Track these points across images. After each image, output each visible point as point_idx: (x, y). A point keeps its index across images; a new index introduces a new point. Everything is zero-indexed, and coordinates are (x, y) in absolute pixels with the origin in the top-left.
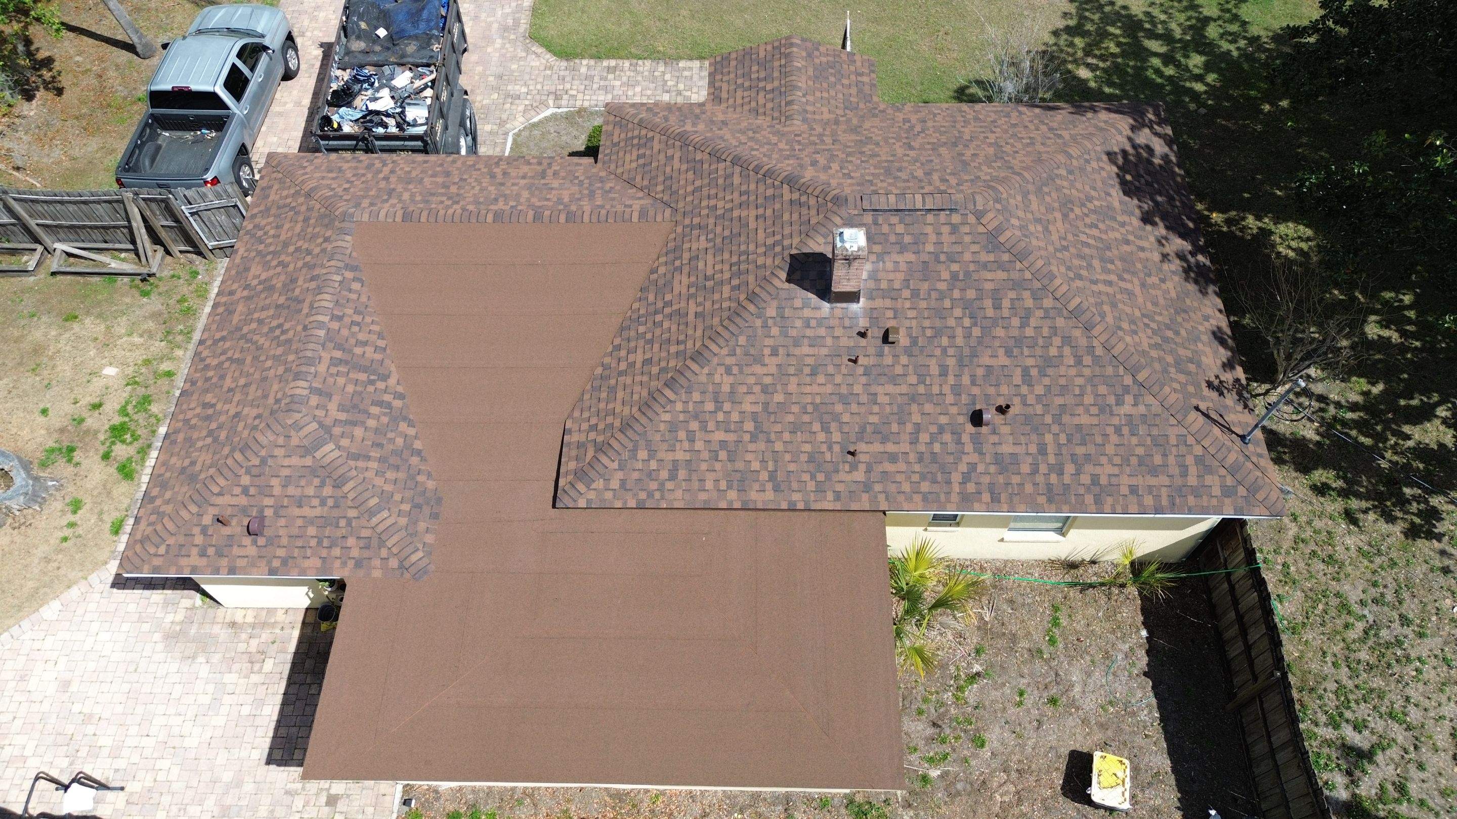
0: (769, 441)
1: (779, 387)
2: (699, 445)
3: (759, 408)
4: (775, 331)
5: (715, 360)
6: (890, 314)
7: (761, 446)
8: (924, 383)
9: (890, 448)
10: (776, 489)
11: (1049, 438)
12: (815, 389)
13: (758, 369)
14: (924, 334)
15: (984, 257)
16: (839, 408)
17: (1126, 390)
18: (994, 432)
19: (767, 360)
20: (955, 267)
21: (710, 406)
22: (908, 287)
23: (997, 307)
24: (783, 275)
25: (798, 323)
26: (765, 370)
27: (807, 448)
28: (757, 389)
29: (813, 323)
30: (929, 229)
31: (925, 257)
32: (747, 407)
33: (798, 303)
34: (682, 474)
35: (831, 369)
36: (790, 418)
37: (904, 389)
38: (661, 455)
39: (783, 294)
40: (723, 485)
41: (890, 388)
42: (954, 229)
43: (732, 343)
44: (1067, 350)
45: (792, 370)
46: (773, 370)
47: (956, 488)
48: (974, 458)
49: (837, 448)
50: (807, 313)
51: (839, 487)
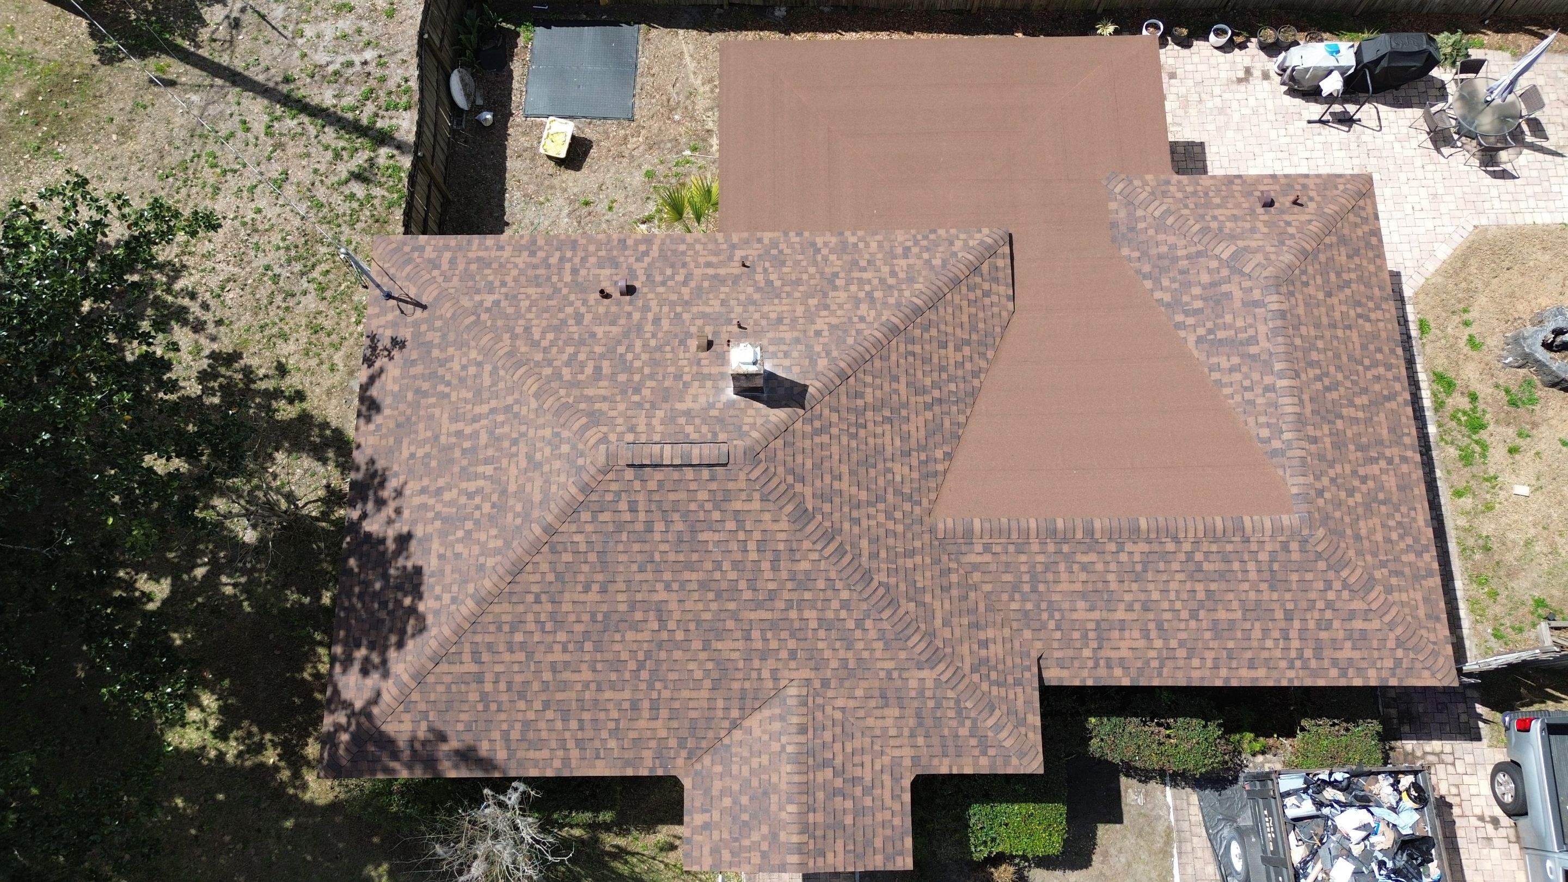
0: (822, 273)
2: (886, 269)
4: (818, 348)
6: (704, 362)
9: (711, 271)
10: (813, 244)
11: (568, 278)
12: (779, 309)
14: (673, 348)
15: (604, 406)
16: (757, 296)
17: (488, 310)
18: (616, 283)
20: (636, 398)
21: (878, 294)
22: (684, 383)
23: (598, 369)
25: (795, 354)
26: (827, 320)
27: (785, 270)
28: (834, 307)
29: (781, 355)
30: (659, 428)
31: (664, 405)
32: (843, 295)
33: (796, 370)
34: (899, 250)
35: (764, 322)
36: (801, 288)
37: (695, 309)
38: (919, 263)
39: (812, 375)
40: (861, 245)
45: (801, 321)
47: (655, 247)
50: (787, 362)
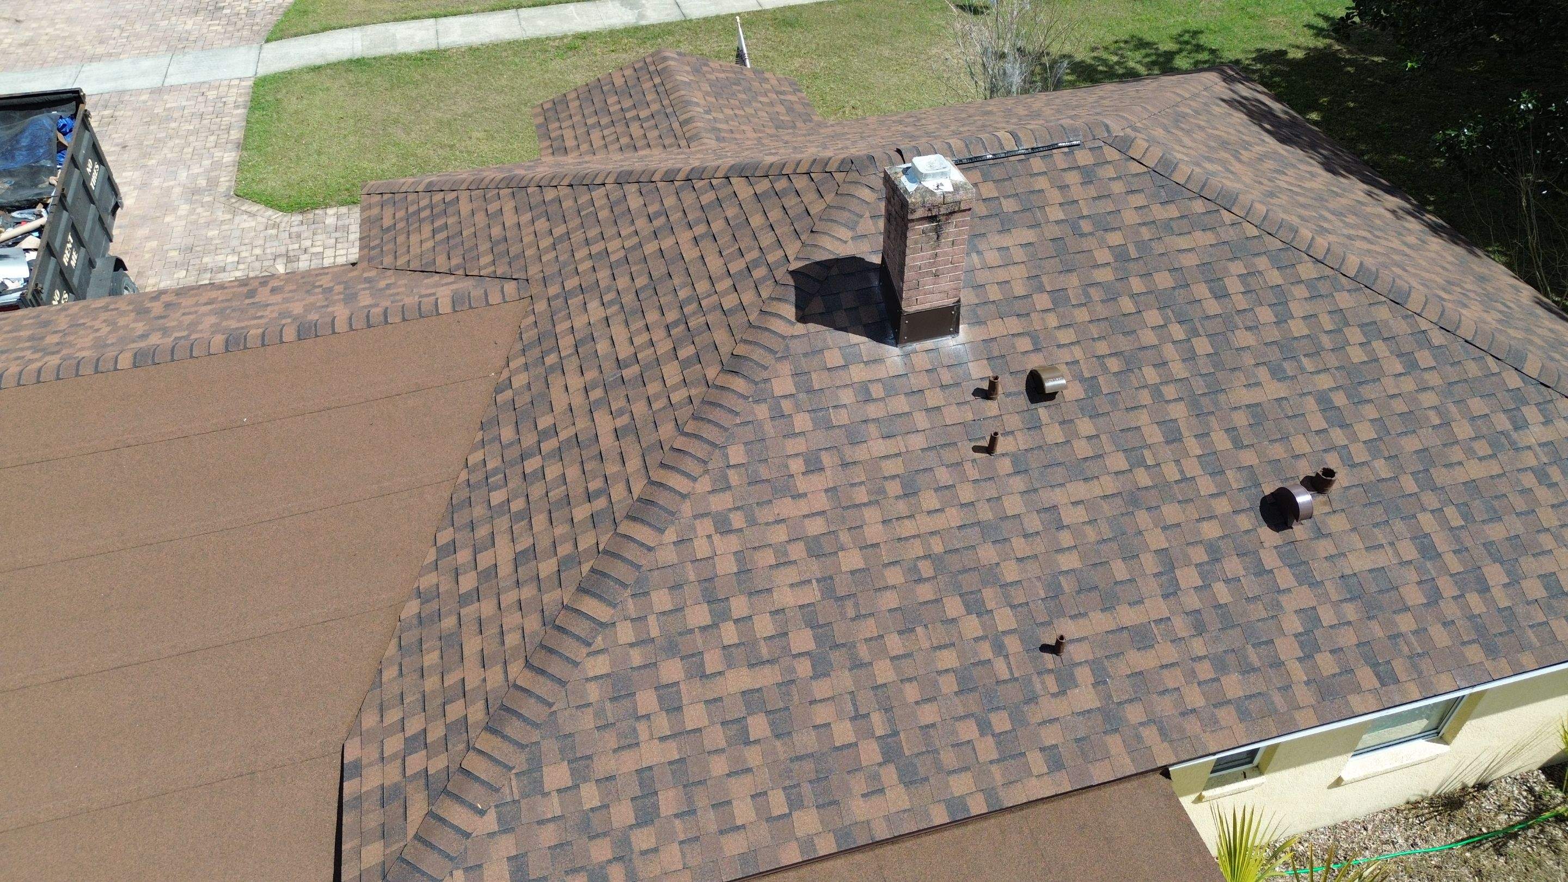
1: (845, 537)
3: (812, 594)
5: (686, 509)
7: (844, 680)
8: (1142, 463)
9: (1128, 616)
10: (909, 779)
12: (925, 523)
13: (786, 507)
15: (1161, 213)
16: (988, 553)
17: (1519, 397)
18: (1320, 534)
19: (802, 484)
20: (1115, 239)
21: (699, 615)
24: (789, 311)
25: (847, 397)
26: (803, 507)
28: (797, 551)
29: (877, 391)
30: (1041, 183)
31: (1053, 231)
32: (786, 598)
33: (834, 358)
34: (668, 801)
35: (943, 476)
37: (1109, 485)
38: (603, 765)
39: (797, 347)
40: (778, 802)
41: (1079, 490)
42: (1088, 176)
43: (715, 463)
44: (1380, 347)
45: (861, 495)
46: (821, 502)
48: (1303, 597)
49: (1013, 645)
50: (858, 373)
51: (1051, 736)
